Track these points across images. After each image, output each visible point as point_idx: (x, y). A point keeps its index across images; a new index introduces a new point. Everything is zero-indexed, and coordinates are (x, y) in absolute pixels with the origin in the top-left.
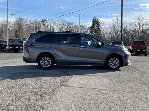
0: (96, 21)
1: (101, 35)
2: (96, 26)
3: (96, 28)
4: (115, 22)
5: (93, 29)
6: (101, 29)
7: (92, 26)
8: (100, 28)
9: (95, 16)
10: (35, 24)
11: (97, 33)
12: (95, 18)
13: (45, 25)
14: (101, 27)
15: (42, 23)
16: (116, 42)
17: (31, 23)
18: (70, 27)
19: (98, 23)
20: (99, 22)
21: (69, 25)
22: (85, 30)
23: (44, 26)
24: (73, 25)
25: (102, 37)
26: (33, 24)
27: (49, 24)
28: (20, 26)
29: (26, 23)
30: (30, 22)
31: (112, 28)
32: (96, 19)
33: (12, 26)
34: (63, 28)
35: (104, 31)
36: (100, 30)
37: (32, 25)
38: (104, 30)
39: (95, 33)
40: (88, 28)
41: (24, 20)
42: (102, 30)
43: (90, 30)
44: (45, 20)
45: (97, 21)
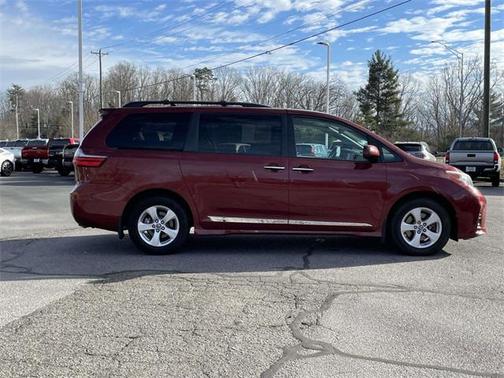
0: (380, 70)
1: (400, 116)
2: (382, 85)
3: (383, 95)
4: (450, 72)
5: (372, 98)
6: (399, 96)
7: (368, 88)
8: (397, 93)
9: (378, 52)
10: (171, 85)
11: (386, 109)
12: (378, 58)
13: (204, 86)
14: (400, 88)
15: (196, 82)
16: (469, 141)
17: (159, 80)
18: (289, 93)
19: (390, 76)
20: (394, 70)
21: (285, 83)
22: (341, 100)
23: (201, 90)
24: (303, 83)
25: (404, 124)
26: (166, 86)
27: (217, 82)
28: (124, 90)
29: (143, 82)
30: (156, 79)
31: (442, 93)
32: (380, 62)
33: (96, 92)
34: (265, 95)
35: (412, 103)
36: (398, 101)
37: (161, 88)
38: (410, 99)
39: (378, 110)
40: (354, 93)
41: (138, 70)
42: (404, 98)
43: (359, 100)
44: (206, 71)
45: (386, 67)
